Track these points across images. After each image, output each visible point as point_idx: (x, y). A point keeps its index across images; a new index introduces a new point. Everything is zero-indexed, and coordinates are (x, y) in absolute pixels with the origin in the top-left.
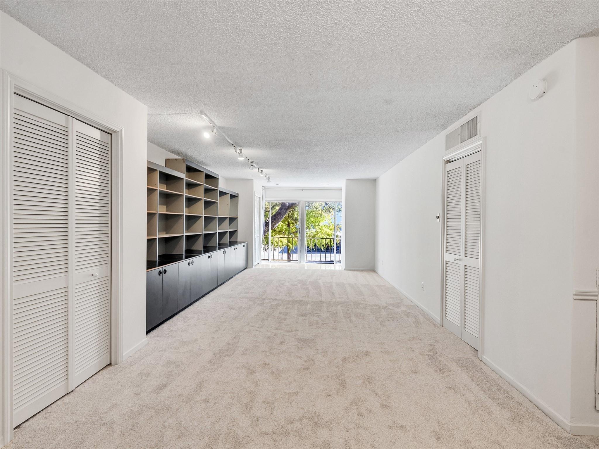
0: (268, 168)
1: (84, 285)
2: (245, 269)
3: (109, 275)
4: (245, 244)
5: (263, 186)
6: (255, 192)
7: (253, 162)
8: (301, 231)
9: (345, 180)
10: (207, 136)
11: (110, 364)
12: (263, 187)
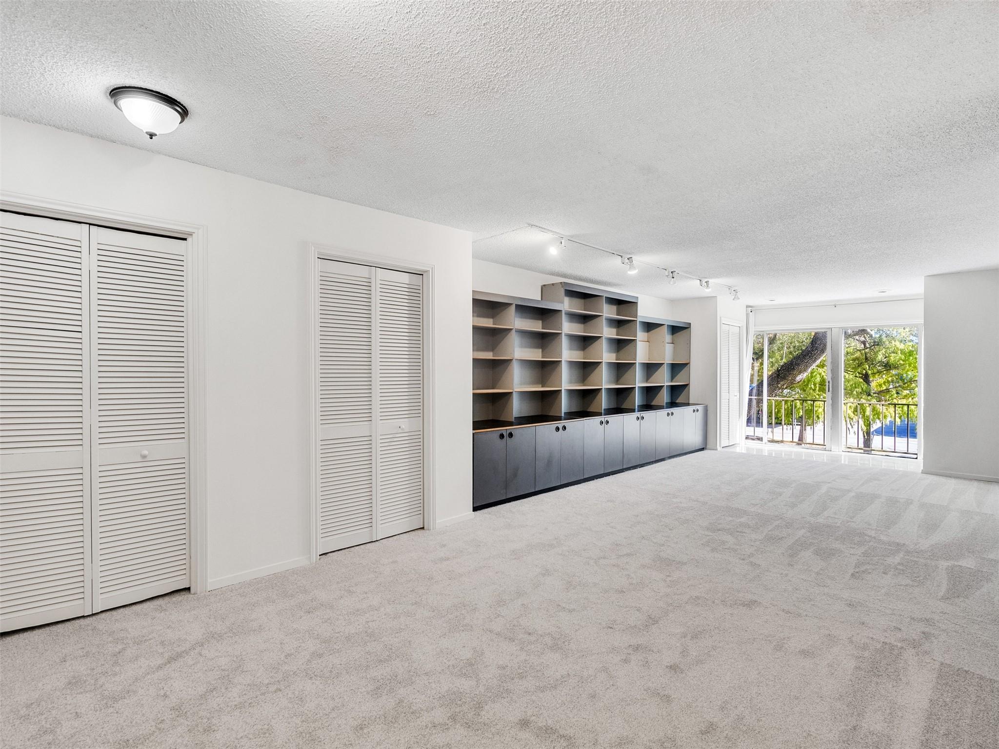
0: (718, 278)
1: (391, 436)
2: (702, 449)
3: (421, 429)
4: (700, 408)
5: (749, 305)
6: (720, 318)
7: (675, 271)
8: (833, 388)
9: (923, 277)
10: (553, 251)
11: (423, 528)
12: (747, 307)
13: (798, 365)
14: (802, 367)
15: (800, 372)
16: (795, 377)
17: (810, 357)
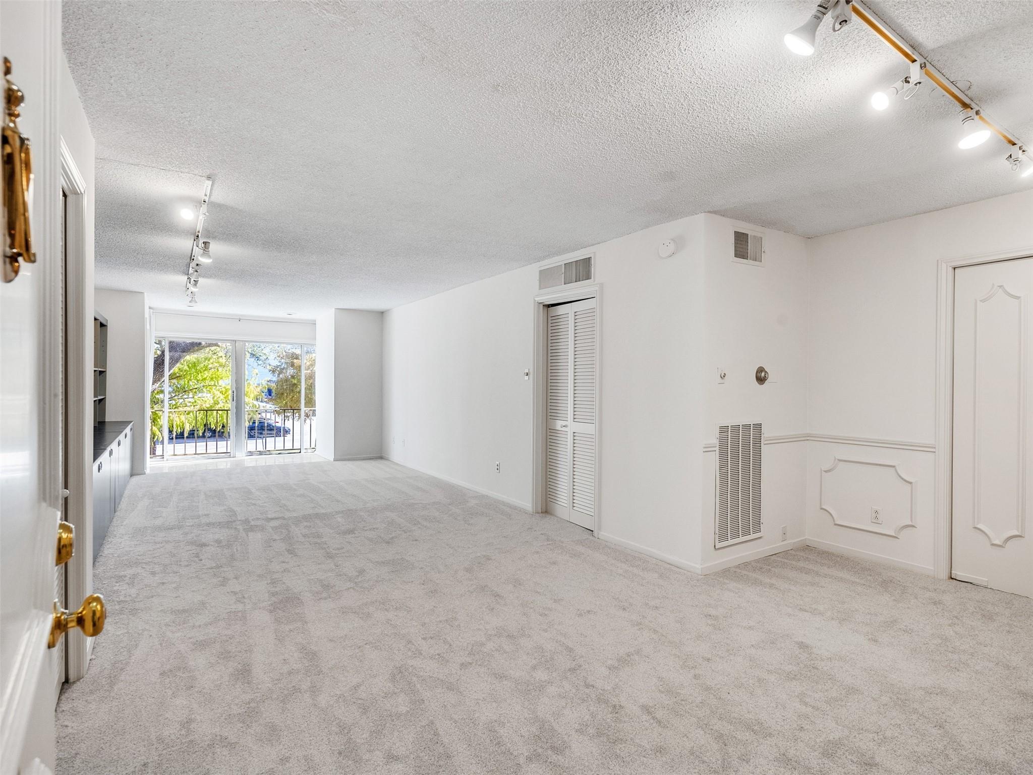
2: (131, 476)
4: (132, 425)
5: (151, 306)
8: (237, 397)
9: (334, 309)
12: (149, 309)
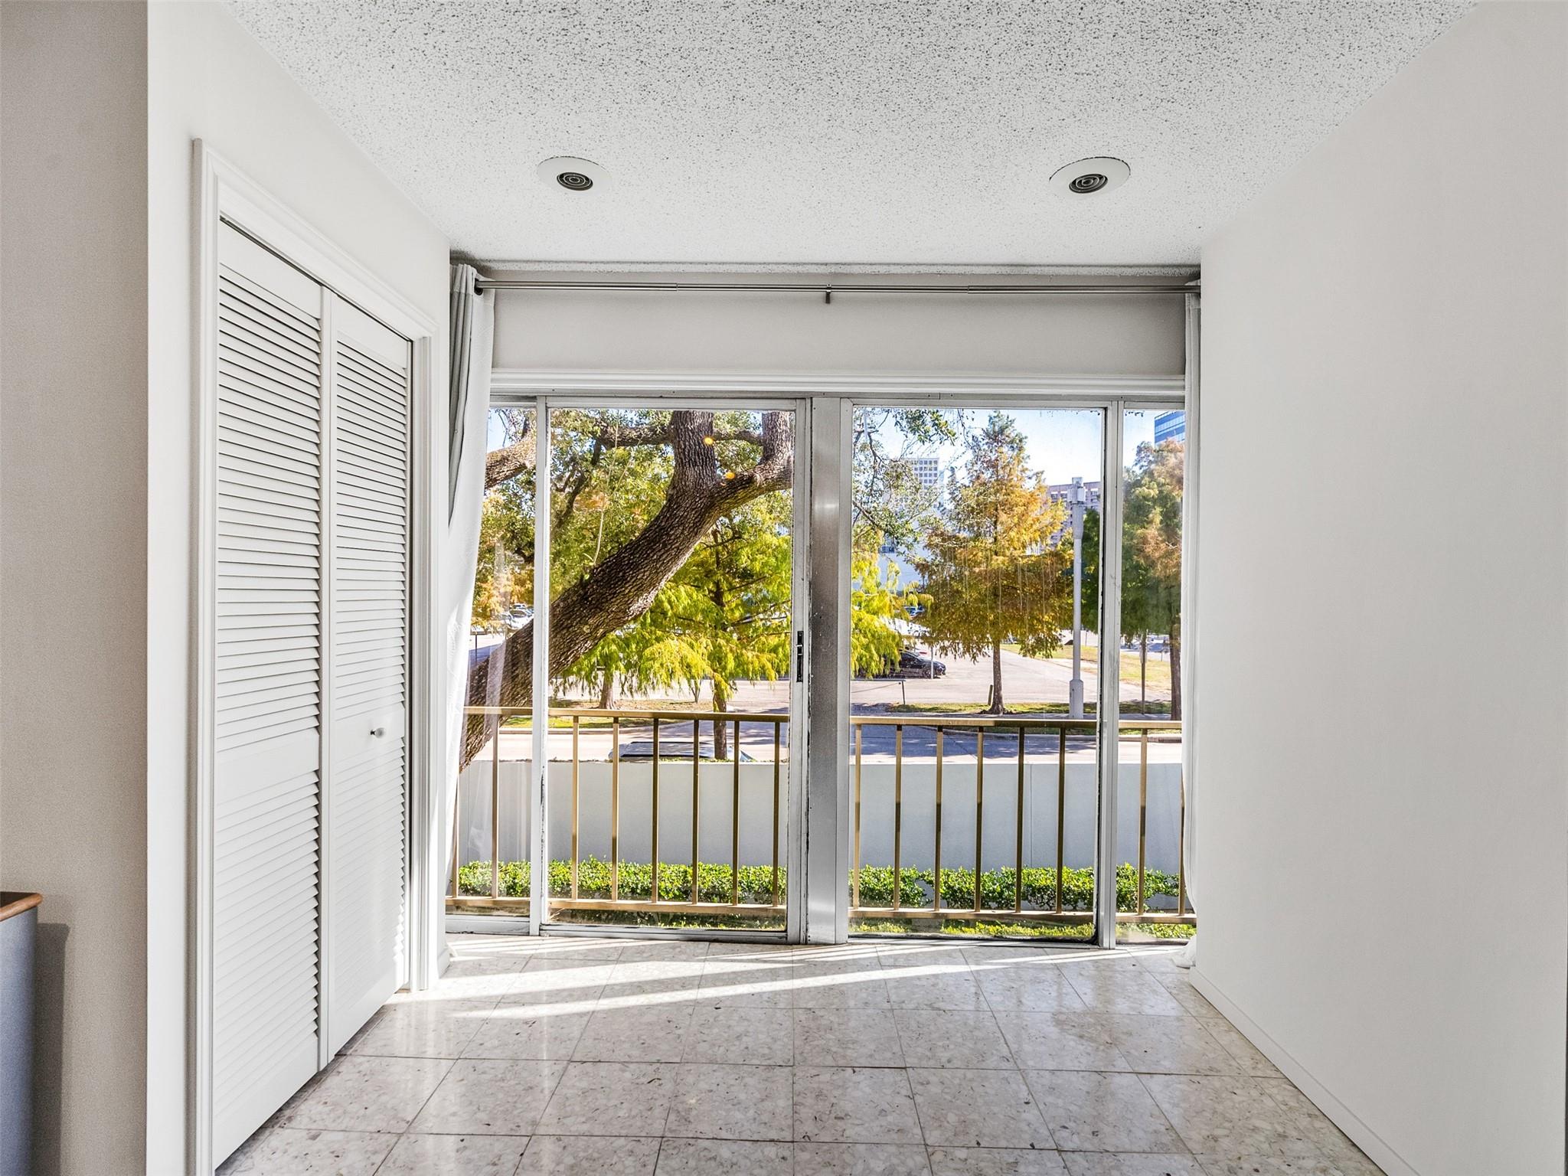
13: (636, 567)
14: (644, 575)
15: (641, 590)
16: (628, 605)
17: (665, 545)
